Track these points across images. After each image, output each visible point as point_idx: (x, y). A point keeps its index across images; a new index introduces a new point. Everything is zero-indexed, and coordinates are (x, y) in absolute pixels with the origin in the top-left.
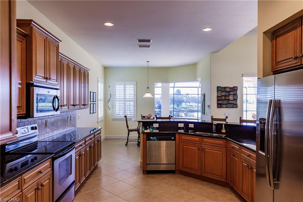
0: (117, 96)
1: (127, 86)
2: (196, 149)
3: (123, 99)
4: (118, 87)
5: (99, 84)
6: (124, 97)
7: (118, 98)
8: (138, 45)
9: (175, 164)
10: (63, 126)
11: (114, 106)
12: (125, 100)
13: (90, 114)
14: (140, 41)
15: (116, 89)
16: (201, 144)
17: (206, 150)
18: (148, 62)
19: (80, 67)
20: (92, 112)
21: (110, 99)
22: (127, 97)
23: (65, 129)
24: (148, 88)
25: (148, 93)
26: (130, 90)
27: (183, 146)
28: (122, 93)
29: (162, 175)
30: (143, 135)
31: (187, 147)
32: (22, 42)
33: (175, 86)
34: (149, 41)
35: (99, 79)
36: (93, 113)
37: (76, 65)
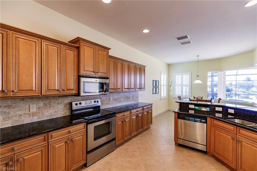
0: (177, 83)
1: (184, 76)
2: (230, 138)
3: (181, 85)
4: (177, 76)
5: (162, 75)
6: (181, 83)
7: (177, 84)
8: (180, 43)
9: (206, 146)
10: (126, 101)
11: (174, 89)
12: (182, 86)
13: (153, 94)
14: (179, 39)
15: (176, 78)
16: (236, 134)
17: (243, 143)
18: (198, 56)
19: (135, 65)
20: (154, 92)
21: (171, 85)
22: (184, 83)
23: (127, 102)
24: (198, 76)
25: (198, 80)
26: (186, 78)
27: (215, 132)
28: (180, 81)
29: (191, 152)
30: (175, 114)
31: (220, 134)
32: (74, 51)
33: (237, 74)
34: (186, 37)
35: (161, 72)
36: (156, 93)
37: (130, 63)
